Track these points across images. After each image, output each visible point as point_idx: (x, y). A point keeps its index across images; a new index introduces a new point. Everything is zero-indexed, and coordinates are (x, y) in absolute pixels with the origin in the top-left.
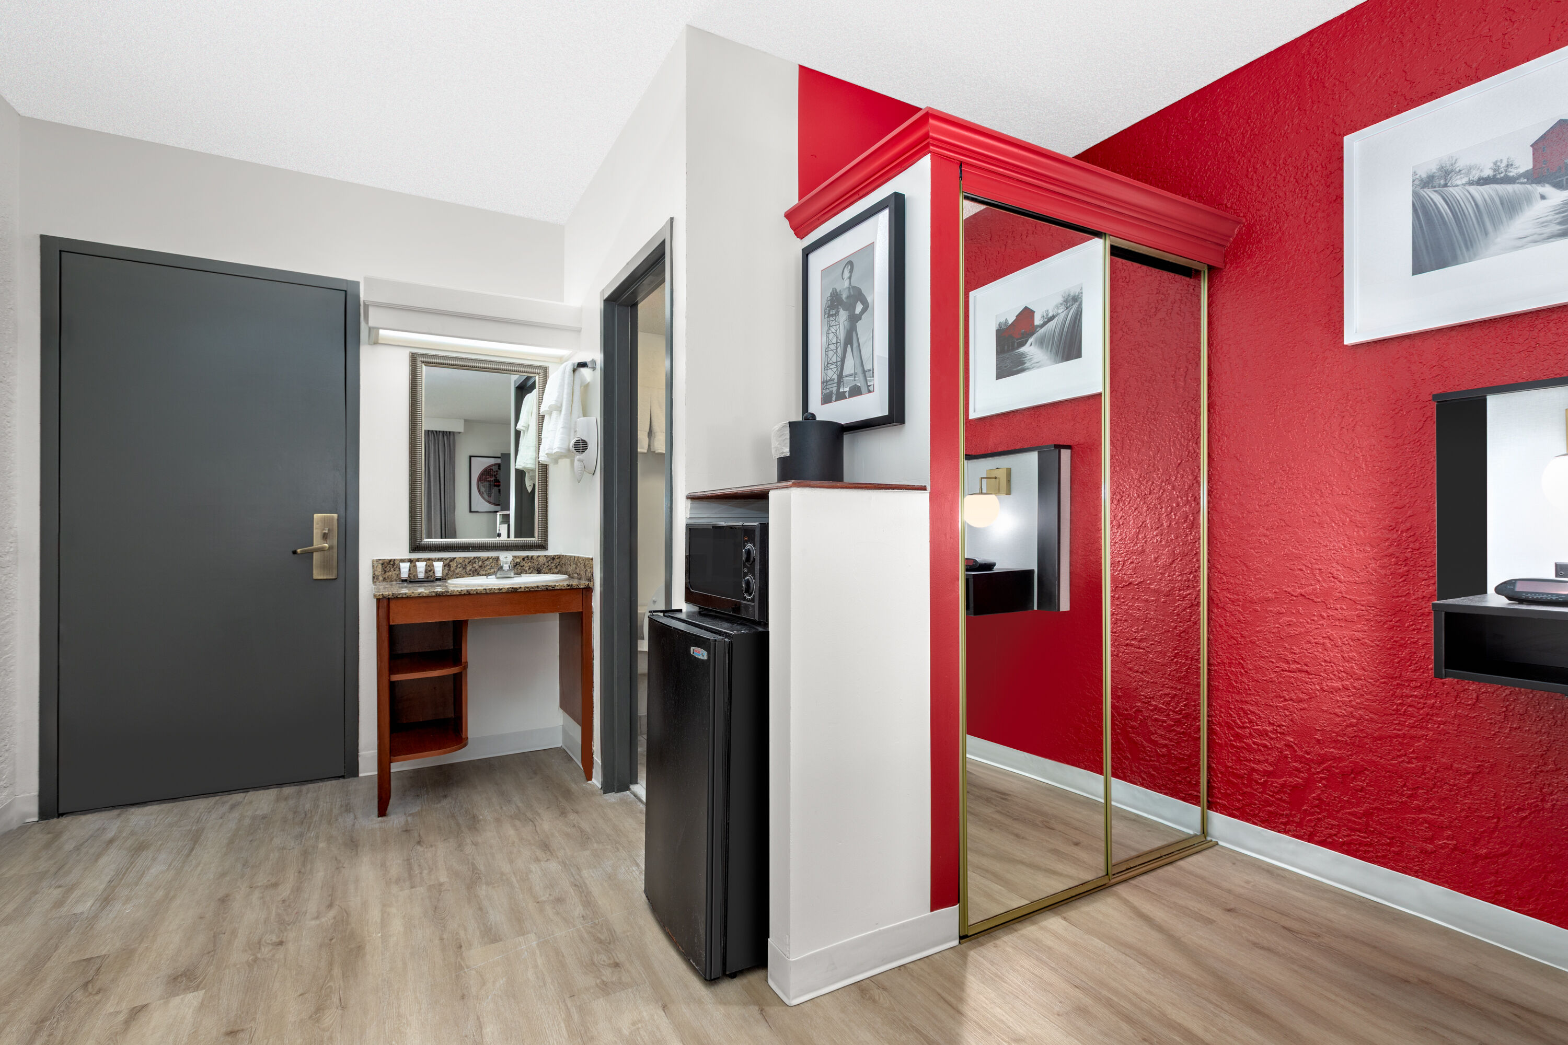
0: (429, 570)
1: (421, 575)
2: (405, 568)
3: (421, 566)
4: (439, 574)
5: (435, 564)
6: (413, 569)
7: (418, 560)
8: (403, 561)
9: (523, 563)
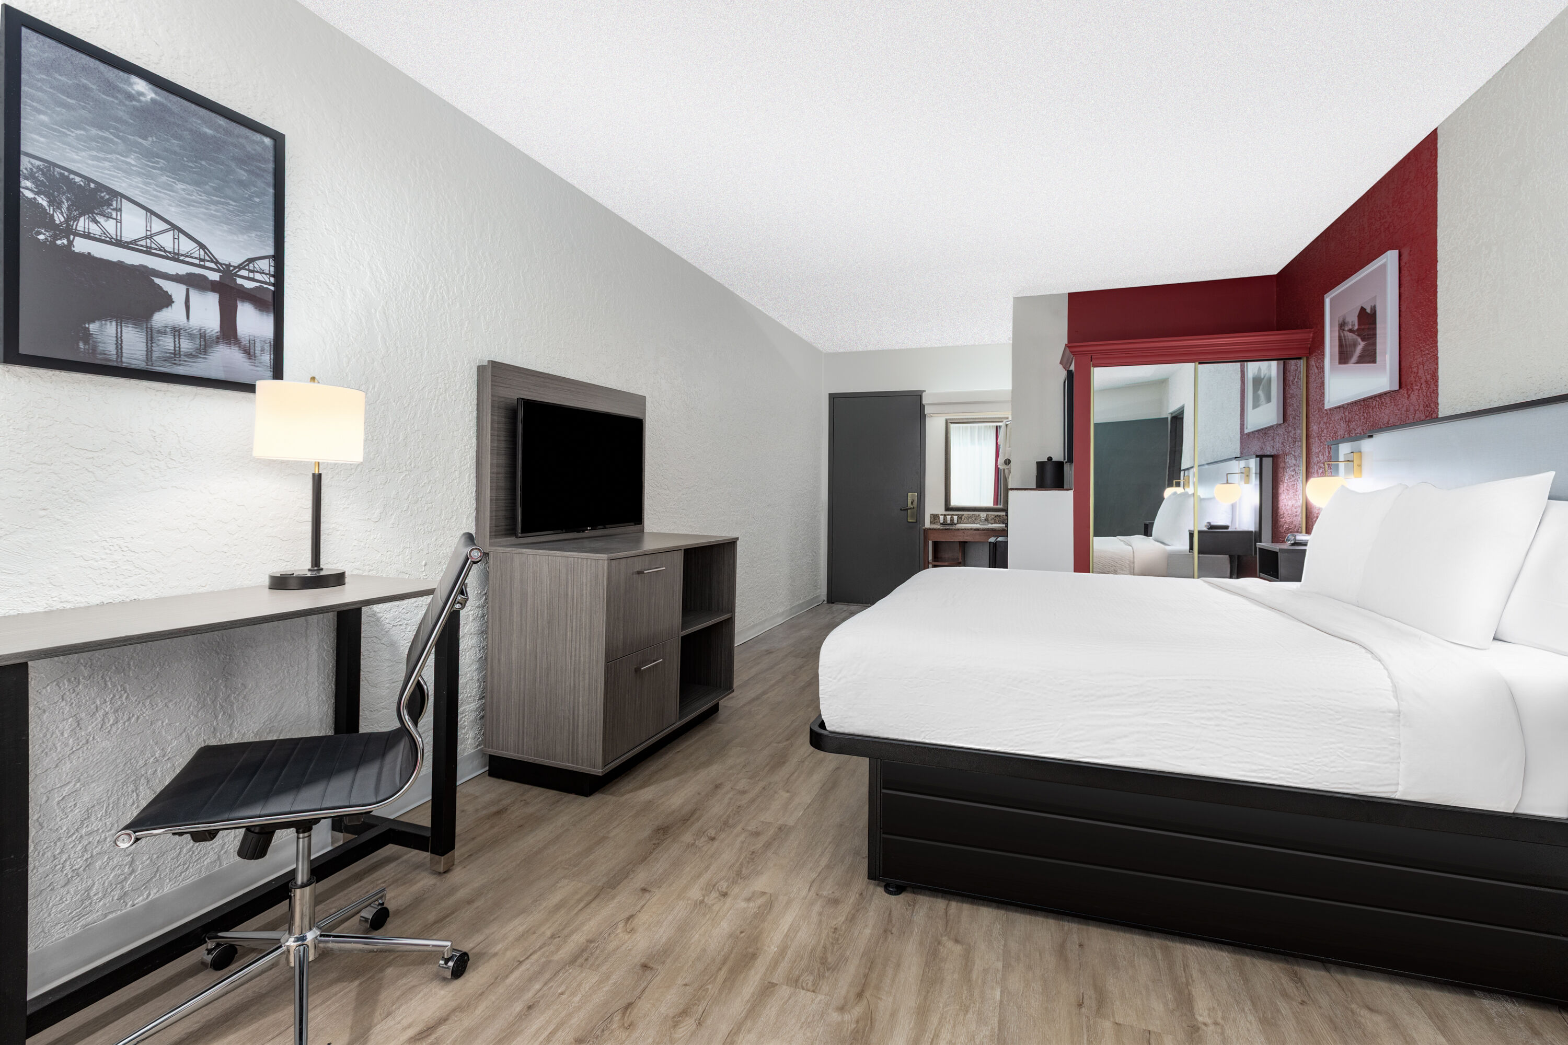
0: (952, 520)
1: (949, 522)
2: (942, 518)
3: (949, 517)
4: (956, 522)
5: (954, 517)
6: (945, 519)
7: (948, 515)
8: (942, 515)
9: (996, 518)
